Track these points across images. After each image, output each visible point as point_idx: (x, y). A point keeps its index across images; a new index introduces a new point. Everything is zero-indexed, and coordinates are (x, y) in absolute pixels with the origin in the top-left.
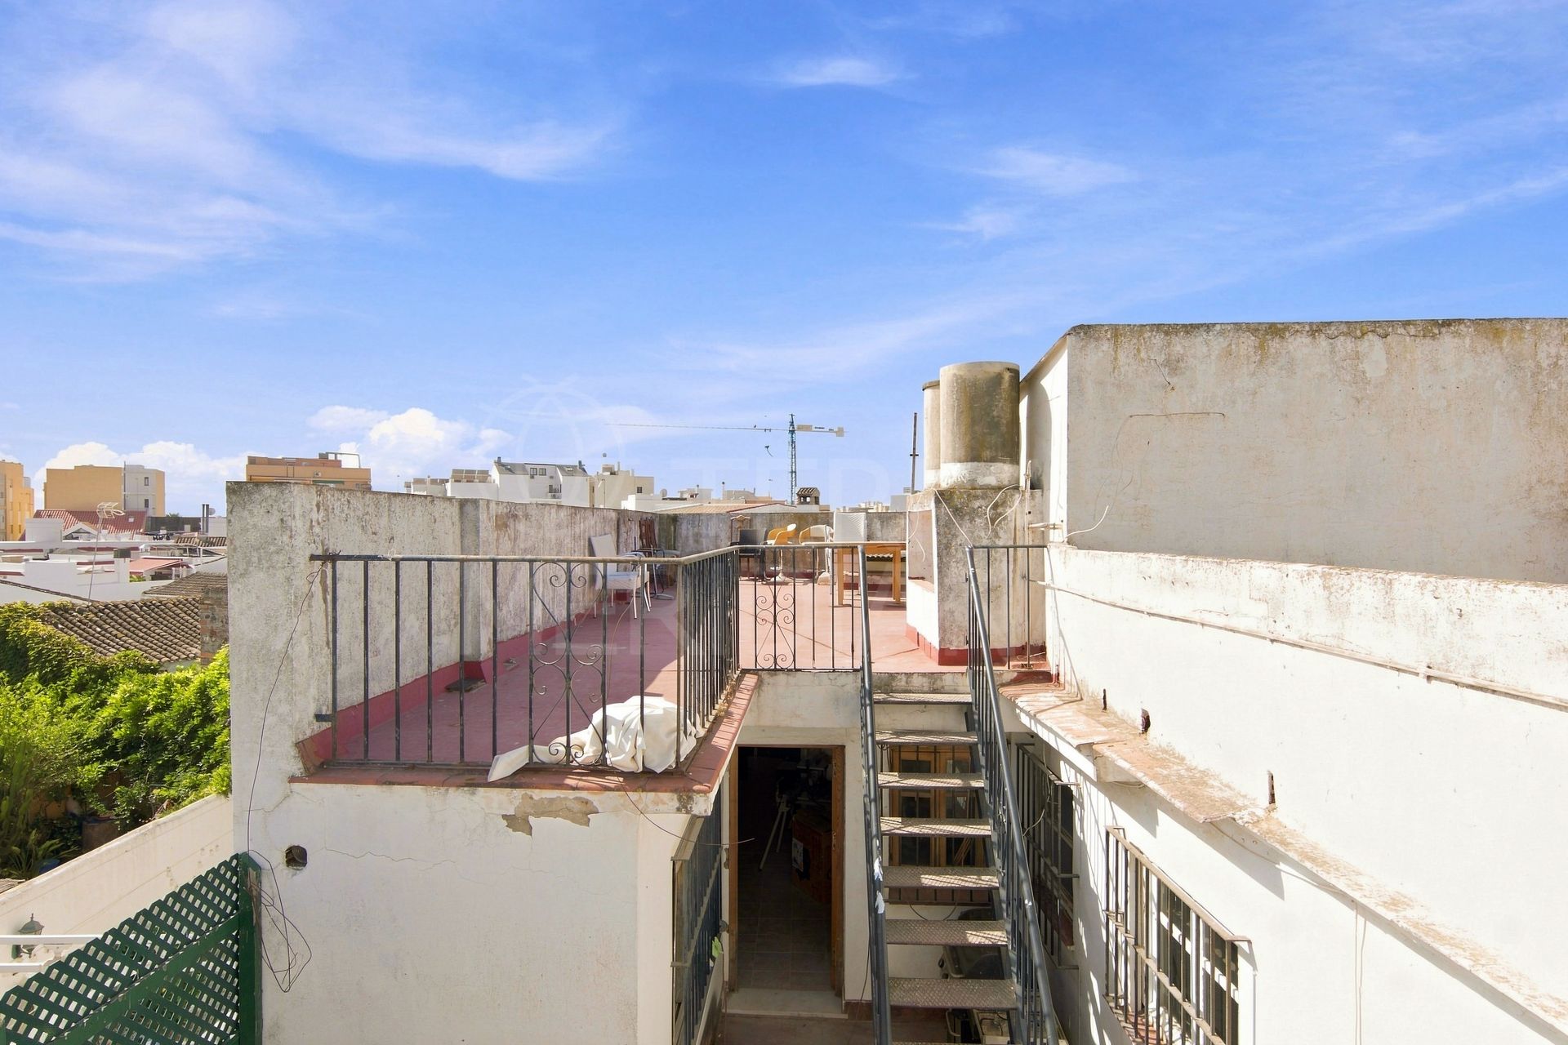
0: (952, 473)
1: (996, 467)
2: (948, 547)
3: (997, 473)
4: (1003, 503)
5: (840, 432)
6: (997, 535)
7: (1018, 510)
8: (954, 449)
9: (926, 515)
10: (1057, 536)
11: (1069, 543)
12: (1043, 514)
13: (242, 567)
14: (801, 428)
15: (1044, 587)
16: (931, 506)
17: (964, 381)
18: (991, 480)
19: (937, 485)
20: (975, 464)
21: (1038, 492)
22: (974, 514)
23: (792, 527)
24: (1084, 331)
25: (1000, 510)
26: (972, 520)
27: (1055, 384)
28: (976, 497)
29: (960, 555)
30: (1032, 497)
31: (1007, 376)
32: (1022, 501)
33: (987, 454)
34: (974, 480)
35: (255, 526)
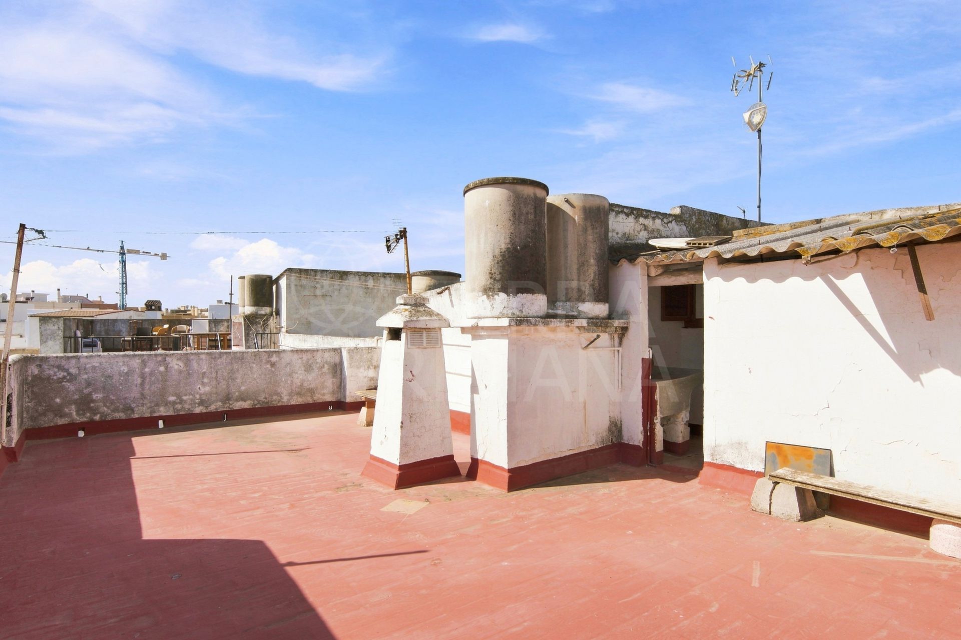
0: (249, 310)
1: (264, 308)
2: (248, 334)
3: (266, 310)
4: (268, 320)
5: (164, 257)
6: (265, 330)
7: (272, 322)
8: (250, 302)
9: (240, 324)
10: (283, 330)
11: (287, 332)
12: (280, 324)
13: (45, 340)
14: (130, 251)
15: (280, 345)
16: (242, 320)
17: (252, 279)
18: (263, 313)
19: (244, 313)
20: (257, 307)
21: (278, 317)
22: (257, 323)
23: (166, 326)
24: (290, 270)
25: (266, 322)
26: (256, 325)
27: (283, 282)
28: (258, 318)
29: (252, 336)
30: (276, 318)
31: (268, 279)
32: (273, 319)
33: (261, 304)
34: (257, 312)
35: (49, 329)
